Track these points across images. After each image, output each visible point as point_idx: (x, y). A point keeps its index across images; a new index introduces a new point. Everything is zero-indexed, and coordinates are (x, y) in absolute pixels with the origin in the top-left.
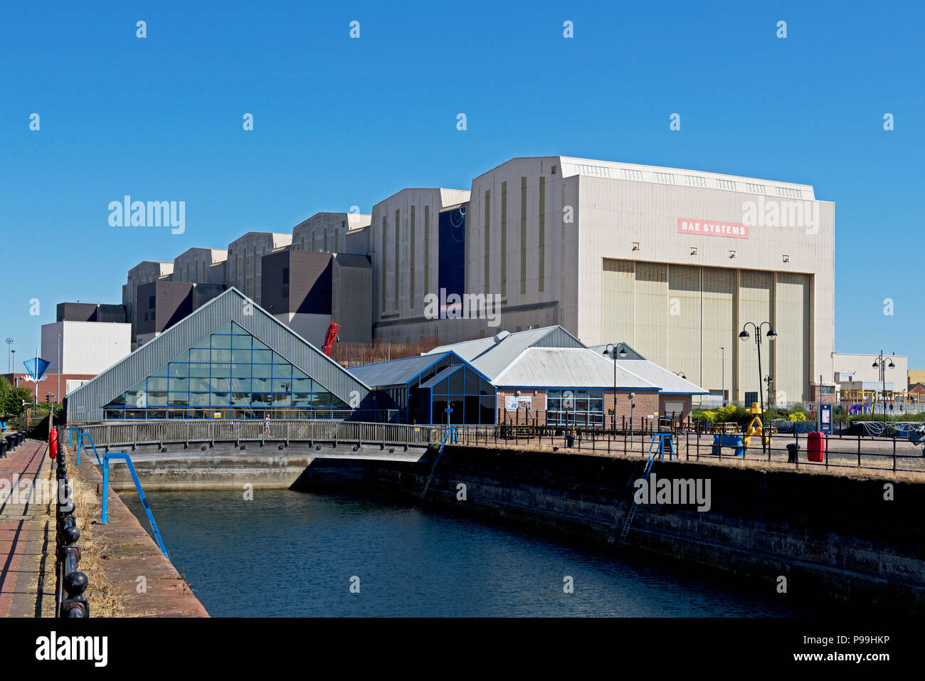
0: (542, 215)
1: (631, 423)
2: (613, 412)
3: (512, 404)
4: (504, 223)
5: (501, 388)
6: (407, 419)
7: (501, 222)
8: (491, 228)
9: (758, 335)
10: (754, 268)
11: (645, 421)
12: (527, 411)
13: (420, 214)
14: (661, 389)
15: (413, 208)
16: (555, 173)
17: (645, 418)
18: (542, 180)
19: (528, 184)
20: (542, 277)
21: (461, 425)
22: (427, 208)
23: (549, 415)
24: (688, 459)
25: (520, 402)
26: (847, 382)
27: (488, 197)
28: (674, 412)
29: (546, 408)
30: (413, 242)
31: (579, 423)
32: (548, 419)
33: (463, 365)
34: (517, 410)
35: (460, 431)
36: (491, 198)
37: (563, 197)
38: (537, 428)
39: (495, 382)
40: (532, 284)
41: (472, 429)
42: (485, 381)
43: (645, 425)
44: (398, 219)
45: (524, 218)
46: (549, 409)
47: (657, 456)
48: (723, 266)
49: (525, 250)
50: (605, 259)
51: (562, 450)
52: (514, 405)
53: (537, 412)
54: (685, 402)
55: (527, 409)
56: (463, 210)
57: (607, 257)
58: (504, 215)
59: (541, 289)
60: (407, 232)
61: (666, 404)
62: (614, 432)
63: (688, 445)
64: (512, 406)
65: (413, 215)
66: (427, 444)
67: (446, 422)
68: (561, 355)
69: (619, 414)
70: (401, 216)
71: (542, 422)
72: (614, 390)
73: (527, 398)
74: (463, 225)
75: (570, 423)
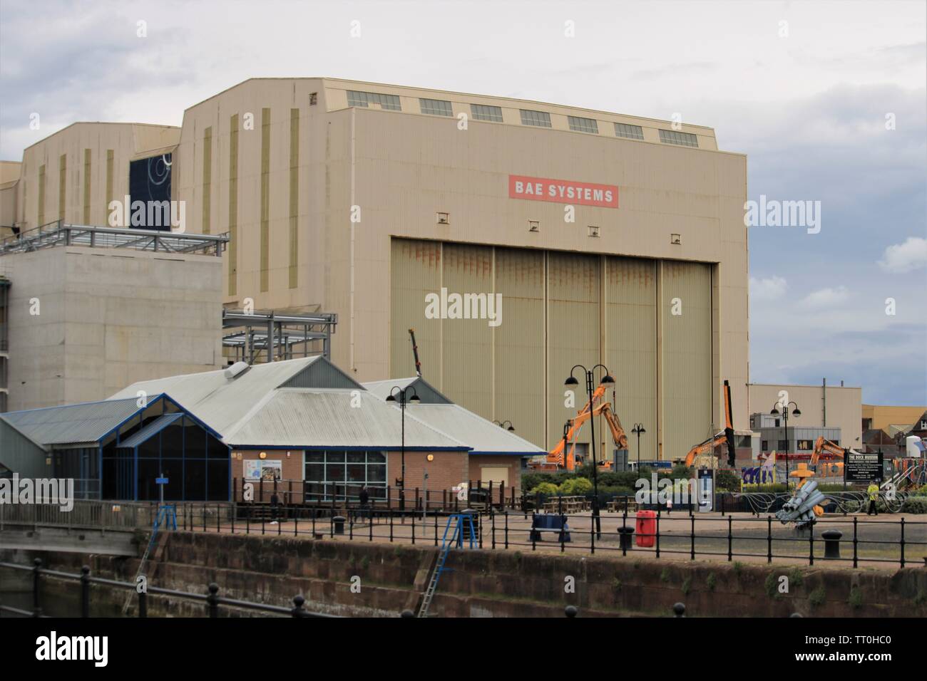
0: (294, 169)
1: (428, 499)
2: (401, 483)
3: (253, 471)
4: (234, 180)
5: (237, 448)
6: (100, 492)
7: (228, 178)
8: (213, 188)
9: (590, 382)
10: (627, 253)
11: (448, 496)
12: (275, 483)
13: (99, 164)
14: (473, 449)
15: (88, 152)
16: (315, 103)
17: (448, 491)
18: (295, 113)
19: (272, 120)
20: (293, 266)
21: (179, 502)
22: (110, 153)
23: (308, 487)
24: (494, 547)
25: (265, 469)
26: (772, 429)
27: (208, 139)
28: (491, 483)
29: (304, 478)
30: (87, 207)
31: (352, 499)
32: (307, 493)
33: (181, 414)
34: (261, 479)
35: (179, 510)
36: (214, 140)
37: (328, 141)
38: (291, 505)
39: (228, 439)
40: (278, 276)
41: (197, 508)
42: (213, 437)
43: (448, 502)
44: (63, 170)
45: (265, 173)
46: (307, 479)
47: (454, 543)
48: (579, 250)
49: (267, 222)
50: (394, 238)
51: (327, 538)
52: (256, 473)
53: (290, 483)
54: (511, 465)
55: (275, 478)
56: (169, 157)
57: (398, 235)
58: (234, 167)
59: (293, 284)
60: (78, 190)
61: (483, 470)
62: (401, 512)
63: (494, 529)
64: (254, 475)
65: (88, 165)
66: (132, 529)
67: (156, 497)
68: (324, 399)
69: (410, 485)
70: (68, 165)
71: (298, 499)
72: (403, 450)
73: (277, 464)
74: (168, 180)
75: (338, 498)
